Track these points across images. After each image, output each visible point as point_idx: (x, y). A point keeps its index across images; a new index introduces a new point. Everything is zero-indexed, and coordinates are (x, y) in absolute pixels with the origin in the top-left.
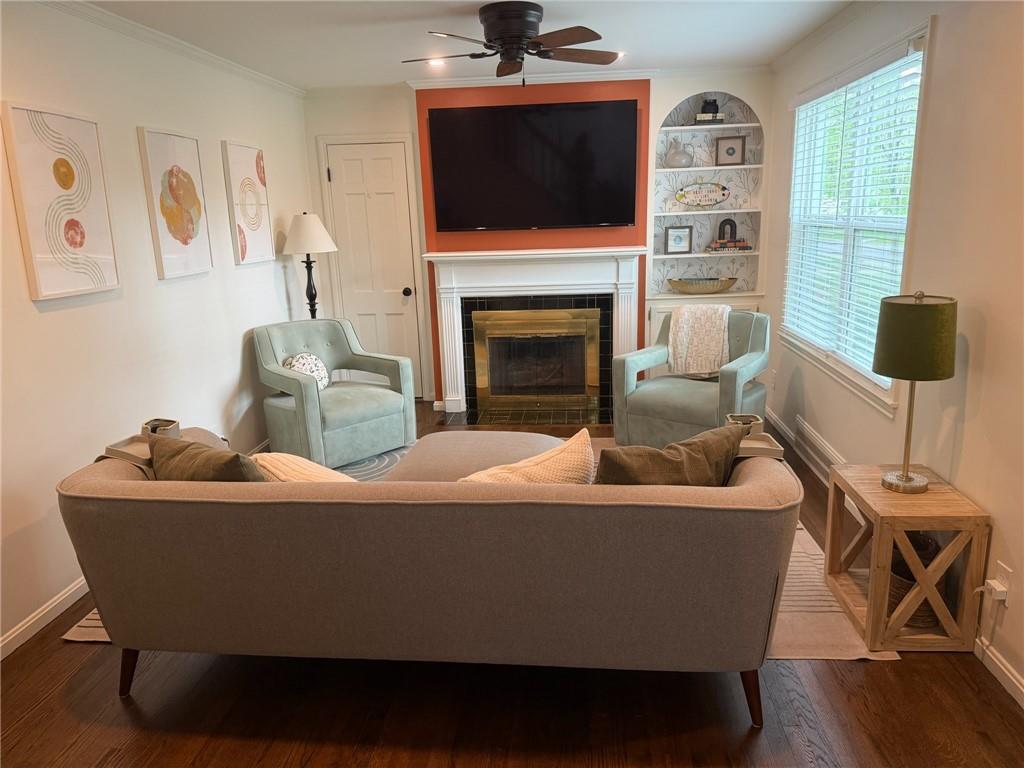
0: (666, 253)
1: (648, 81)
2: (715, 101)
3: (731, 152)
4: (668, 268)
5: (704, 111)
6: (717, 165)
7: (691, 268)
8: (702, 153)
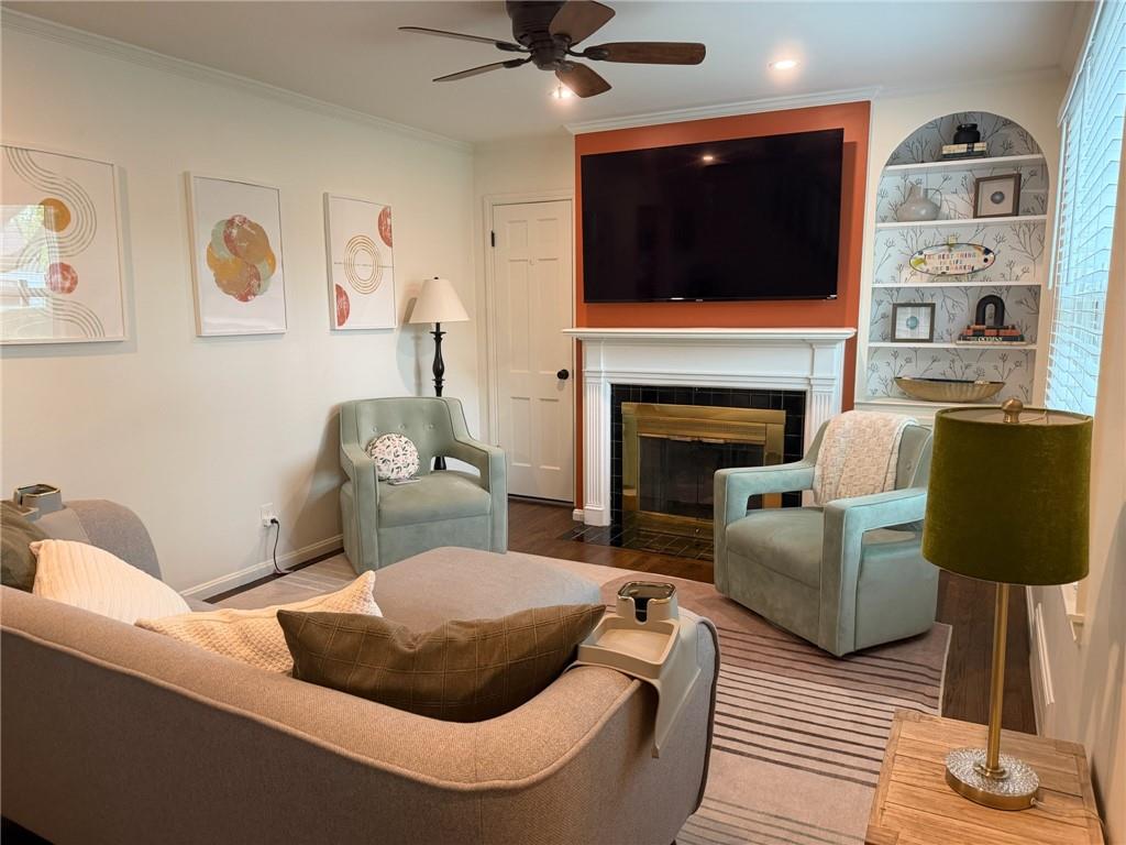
0: (894, 340)
1: (869, 102)
2: (975, 126)
3: (997, 198)
4: (901, 361)
5: (957, 141)
6: (975, 216)
7: (936, 363)
8: (956, 202)
